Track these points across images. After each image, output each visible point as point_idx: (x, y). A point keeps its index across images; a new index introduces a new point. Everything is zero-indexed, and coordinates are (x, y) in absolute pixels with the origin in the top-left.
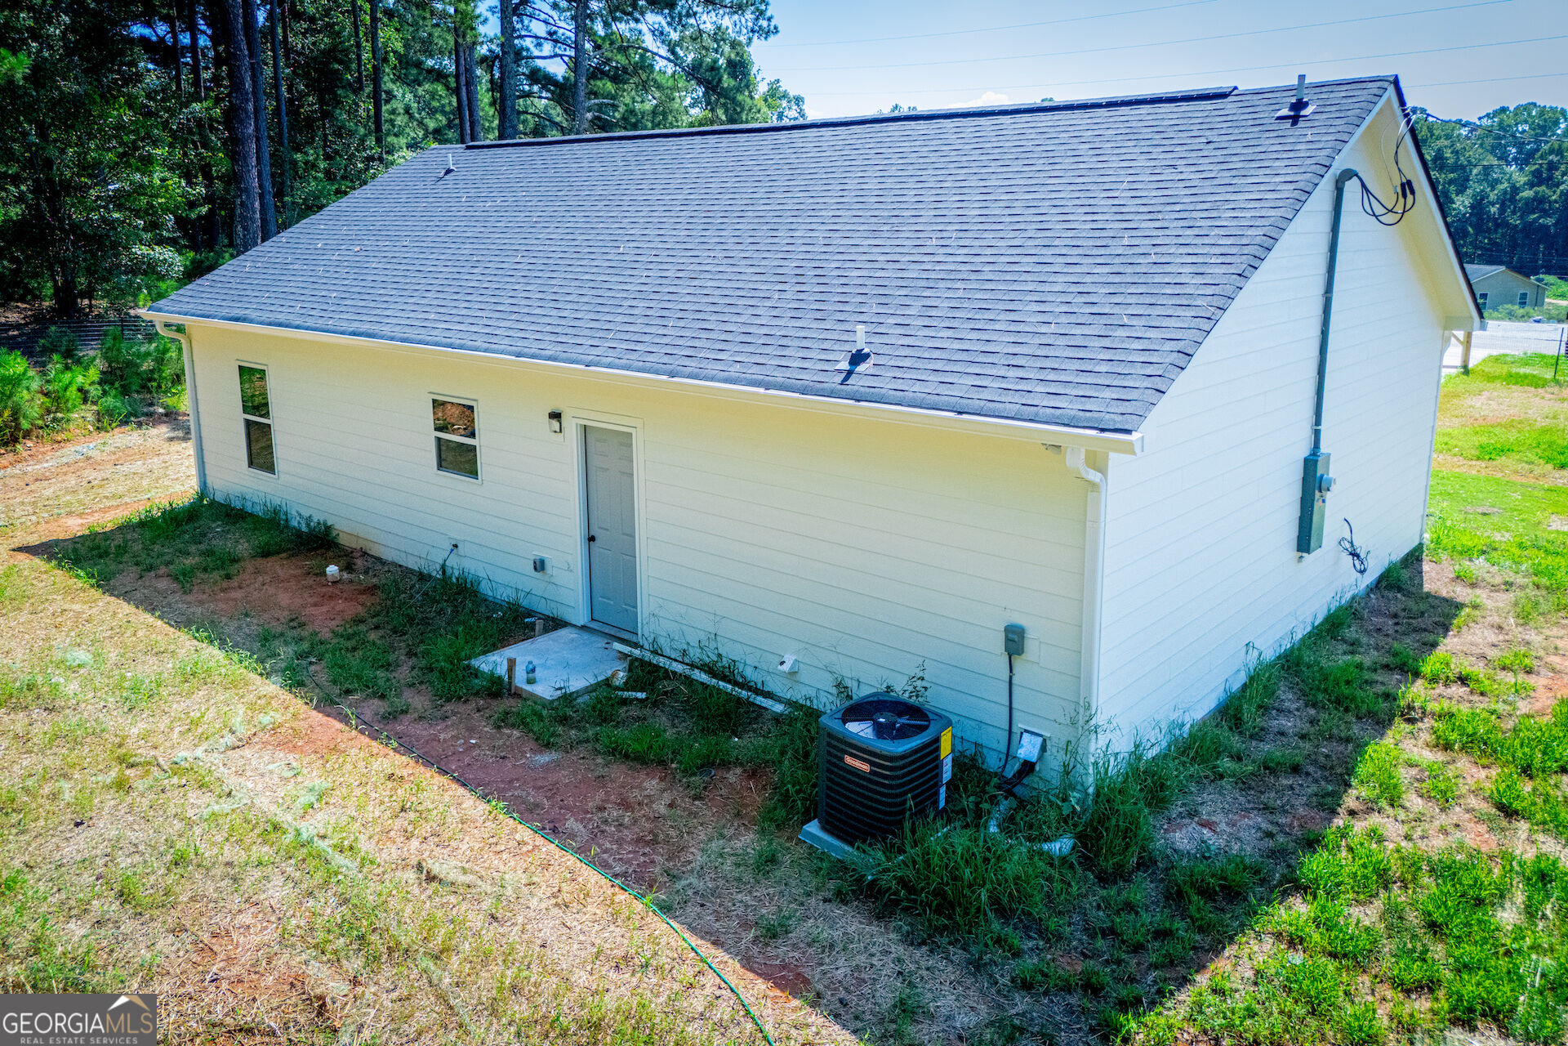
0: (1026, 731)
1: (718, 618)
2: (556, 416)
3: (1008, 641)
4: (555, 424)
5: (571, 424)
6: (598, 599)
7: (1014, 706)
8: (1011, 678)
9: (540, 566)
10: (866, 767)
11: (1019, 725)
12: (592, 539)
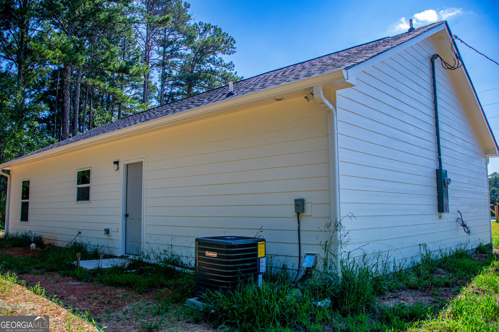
0: (308, 254)
1: (173, 237)
2: (117, 163)
3: (297, 205)
4: (116, 166)
5: (122, 166)
6: (128, 243)
7: (301, 242)
8: (299, 227)
9: (107, 231)
10: (215, 255)
11: (304, 252)
12: (127, 215)
